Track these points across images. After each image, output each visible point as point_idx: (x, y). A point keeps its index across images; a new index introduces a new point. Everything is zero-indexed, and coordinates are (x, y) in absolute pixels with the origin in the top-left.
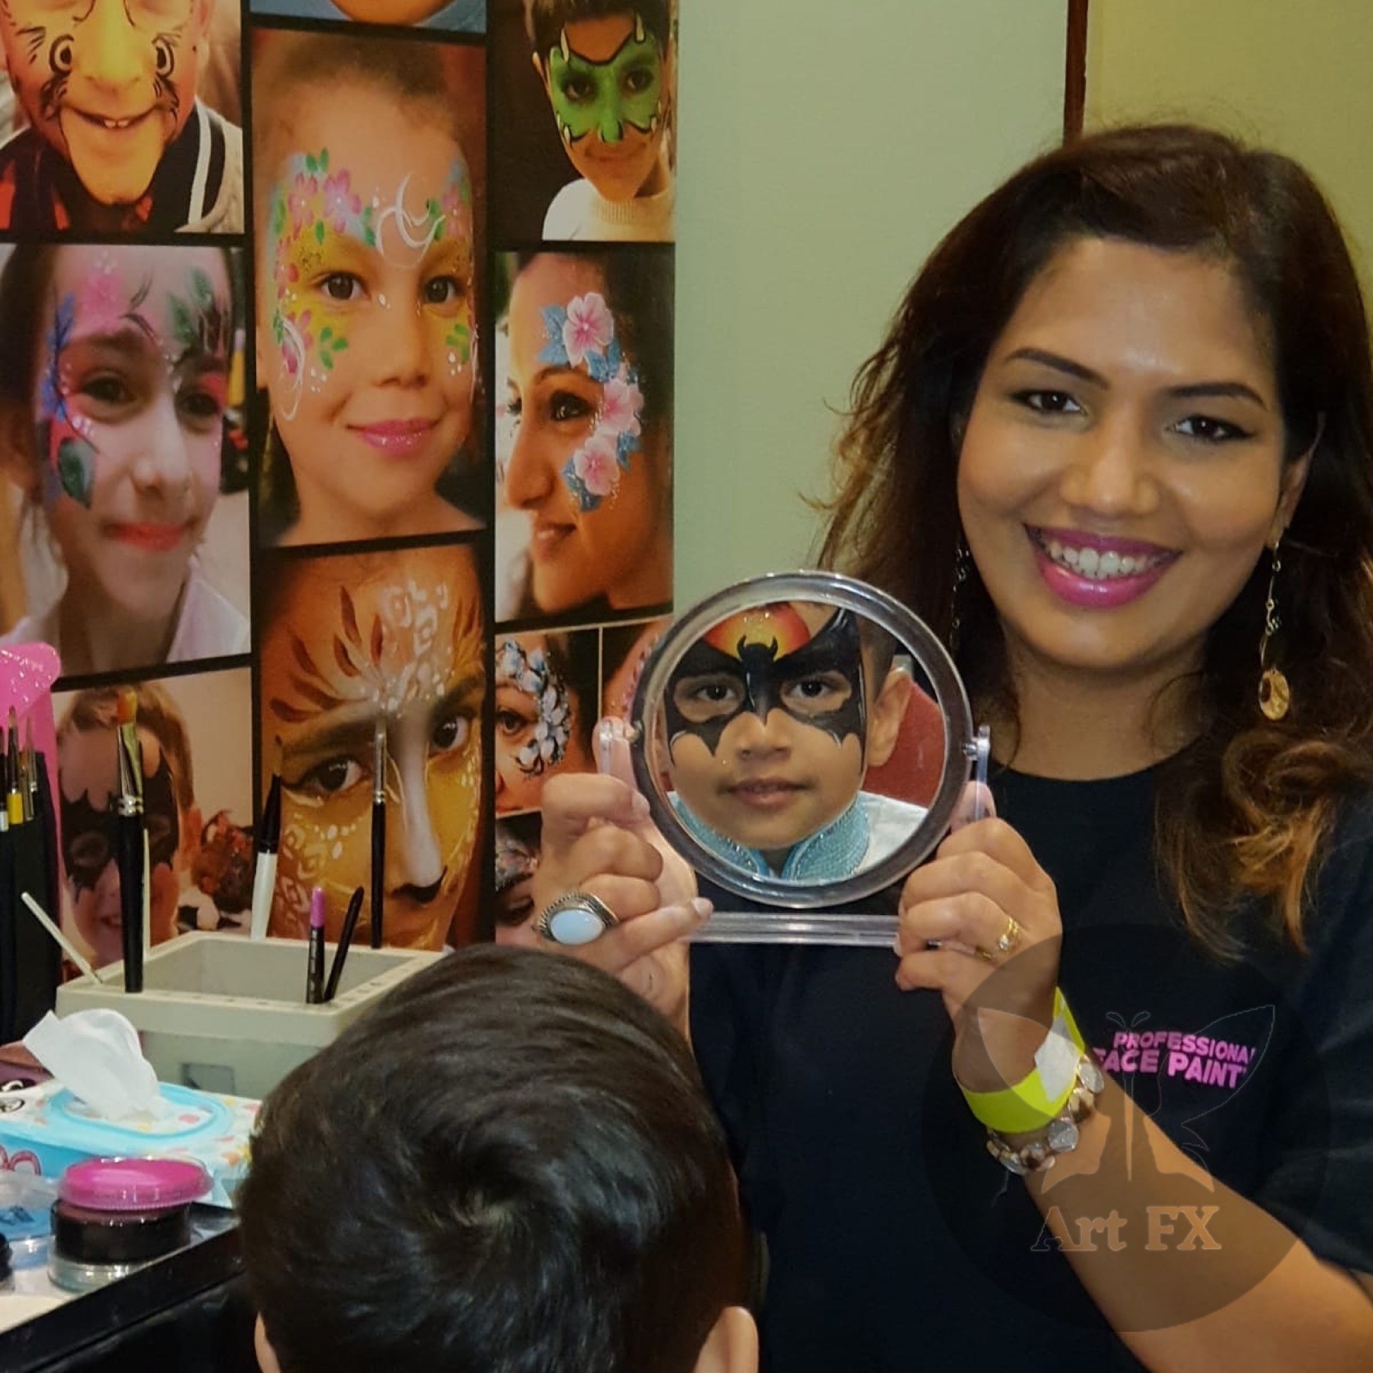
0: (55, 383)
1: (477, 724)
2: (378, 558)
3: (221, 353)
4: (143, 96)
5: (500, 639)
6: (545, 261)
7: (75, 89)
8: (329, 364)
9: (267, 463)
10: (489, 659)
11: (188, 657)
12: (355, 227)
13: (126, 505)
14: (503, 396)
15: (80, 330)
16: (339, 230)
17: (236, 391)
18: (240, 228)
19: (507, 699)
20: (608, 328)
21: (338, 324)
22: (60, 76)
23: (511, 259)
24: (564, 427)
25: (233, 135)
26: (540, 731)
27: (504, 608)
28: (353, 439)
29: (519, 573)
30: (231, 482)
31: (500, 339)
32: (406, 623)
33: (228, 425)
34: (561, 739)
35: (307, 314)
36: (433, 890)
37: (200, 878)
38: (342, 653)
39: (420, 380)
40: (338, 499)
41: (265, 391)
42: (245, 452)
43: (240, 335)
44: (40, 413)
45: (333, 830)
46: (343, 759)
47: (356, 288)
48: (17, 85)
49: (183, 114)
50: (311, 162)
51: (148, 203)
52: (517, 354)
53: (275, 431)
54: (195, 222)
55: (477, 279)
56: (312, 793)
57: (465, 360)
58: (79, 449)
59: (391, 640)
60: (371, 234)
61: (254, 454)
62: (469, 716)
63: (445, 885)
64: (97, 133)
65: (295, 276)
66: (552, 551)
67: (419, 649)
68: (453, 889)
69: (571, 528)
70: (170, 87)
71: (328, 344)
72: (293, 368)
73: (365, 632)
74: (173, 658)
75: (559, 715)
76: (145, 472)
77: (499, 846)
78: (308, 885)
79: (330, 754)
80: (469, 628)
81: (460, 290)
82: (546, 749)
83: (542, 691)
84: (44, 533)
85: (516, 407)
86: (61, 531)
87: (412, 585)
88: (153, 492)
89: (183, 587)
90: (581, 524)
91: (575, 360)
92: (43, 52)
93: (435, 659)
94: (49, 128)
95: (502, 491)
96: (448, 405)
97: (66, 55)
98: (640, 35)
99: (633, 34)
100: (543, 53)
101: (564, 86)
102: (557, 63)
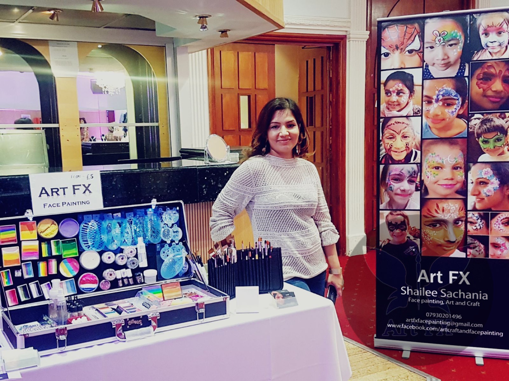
0: (389, 179)
1: (464, 222)
2: (443, 200)
3: (416, 176)
4: (404, 148)
5: (468, 212)
6: (478, 165)
7: (393, 149)
8: (435, 177)
9: (423, 188)
10: (466, 215)
11: (409, 209)
12: (440, 161)
13: (399, 192)
14: (469, 181)
15: (392, 173)
16: (437, 162)
17: (418, 179)
18: (419, 162)
19: (469, 220)
20: (491, 173)
21: (436, 173)
22: (391, 148)
23: (471, 164)
24: (482, 186)
25: (419, 152)
26: (477, 225)
27: (469, 208)
28: (440, 186)
29: (473, 204)
30: (417, 190)
31: (469, 174)
32: (449, 208)
33: (416, 184)
34: (482, 226)
35: (431, 171)
36: (454, 242)
37: (410, 233)
38: (436, 211)
39: (452, 179)
40: (435, 192)
41: (423, 180)
42: (420, 187)
43: (419, 174)
44: (387, 182)
45: (434, 232)
46: (437, 223)
47: (440, 168)
48: (385, 149)
49: (410, 150)
50: (432, 154)
51: (404, 160)
52: (473, 176)
53: (425, 185)
54: (412, 161)
55: (464, 167)
56: (431, 227)
57: (462, 176)
58: (391, 186)
59: (446, 210)
60: (443, 162)
61: (421, 187)
62: (462, 221)
63: (456, 242)
64: (396, 153)
65: (429, 167)
66: (479, 202)
67: (451, 212)
68: (458, 242)
69: (484, 199)
70: (408, 148)
71: (434, 175)
72: (428, 177)
73: (441, 209)
74: (406, 208)
75: (481, 223)
76: (402, 188)
77: (468, 238)
78: (430, 238)
79: (435, 223)
80: (462, 210)
81: (461, 168)
82: (479, 227)
83: (477, 220)
84: (387, 194)
85: (472, 183)
86: (389, 194)
87: (450, 204)
88: (404, 191)
89: (408, 201)
90: (486, 199)
91: (484, 177)
92: (389, 146)
93: (455, 213)
94: (389, 153)
95: (469, 194)
96: (458, 182)
97: (392, 146)
98: (499, 134)
99: (497, 134)
100: (478, 138)
101: (483, 142)
102: (480, 139)
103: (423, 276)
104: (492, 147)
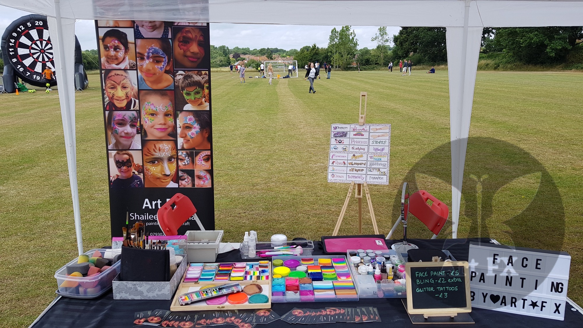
0: (114, 123)
1: (175, 159)
2: (159, 141)
3: (136, 121)
4: (124, 97)
5: (179, 151)
6: (183, 113)
8: (151, 122)
9: (143, 131)
10: (177, 153)
11: (132, 149)
12: (154, 109)
13: (123, 134)
14: (178, 126)
15: (116, 119)
16: (152, 109)
17: (138, 124)
18: (138, 109)
19: (180, 157)
20: (194, 119)
21: (152, 119)
22: (113, 96)
23: (179, 112)
24: (187, 129)
25: (137, 101)
26: (185, 161)
27: (179, 148)
28: (155, 129)
29: (181, 144)
30: (138, 133)
31: (177, 120)
32: (164, 148)
33: (137, 127)
34: (189, 162)
35: (148, 117)
36: (169, 175)
37: (135, 169)
38: (154, 150)
39: (165, 124)
40: (153, 135)
41: (142, 125)
42: (140, 130)
43: (139, 119)
44: (112, 126)
45: (154, 167)
46: (155, 161)
47: (155, 115)
48: (109, 97)
49: (130, 99)
50: (148, 103)
51: (125, 107)
52: (180, 122)
53: (144, 128)
54: (132, 108)
55: (174, 114)
56: (150, 163)
57: (172, 122)
58: (117, 129)
59: (162, 150)
60: (157, 110)
61: (141, 130)
62: (174, 158)
63: (171, 175)
64: (118, 101)
65: (146, 114)
66: (186, 143)
67: (166, 151)
68: (172, 175)
69: (189, 140)
70: (128, 97)
71: (151, 120)
72: (146, 122)
73: (158, 149)
74: (130, 149)
75: (188, 160)
76: (126, 131)
77: (179, 172)
78: (150, 172)
79: (154, 160)
80: (174, 149)
81: (171, 115)
82: (187, 163)
83: (186, 157)
84: (113, 137)
85: (180, 127)
86: (115, 136)
87: (164, 145)
88: (127, 133)
89: (132, 142)
90: (191, 140)
91: (189, 123)
92: (111, 94)
93: (169, 152)
94: (112, 101)
95: (178, 136)
96: (169, 127)
97: (114, 94)
98: (198, 88)
99: (197, 88)
100: (183, 91)
101: (186, 94)
102: (184, 92)
103: (147, 204)
104: (193, 99)
